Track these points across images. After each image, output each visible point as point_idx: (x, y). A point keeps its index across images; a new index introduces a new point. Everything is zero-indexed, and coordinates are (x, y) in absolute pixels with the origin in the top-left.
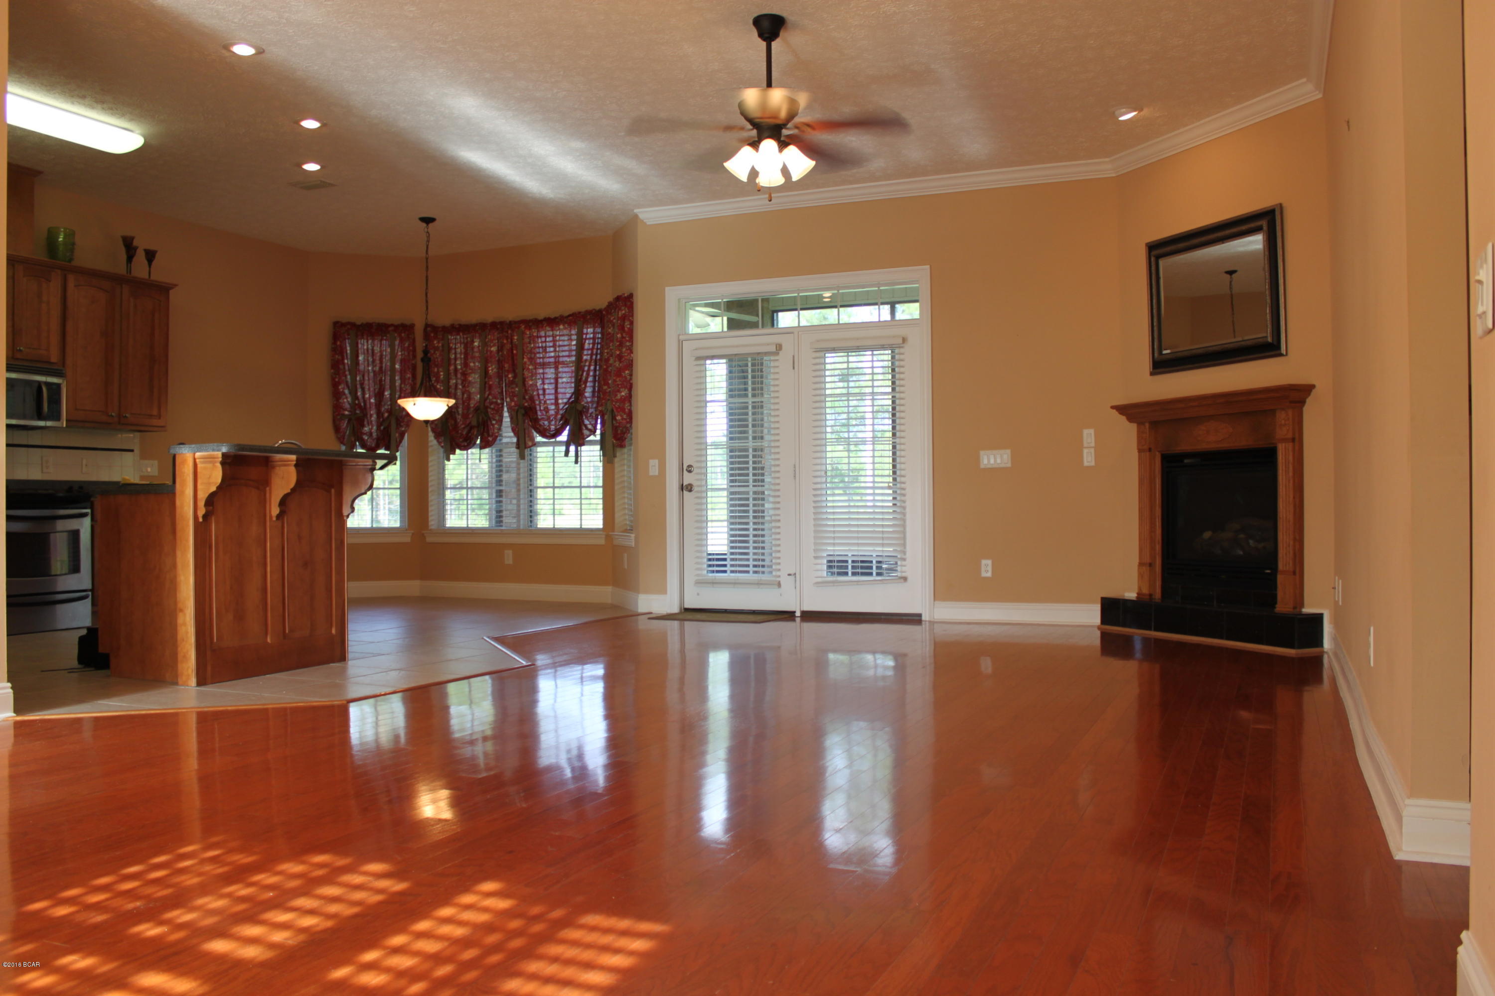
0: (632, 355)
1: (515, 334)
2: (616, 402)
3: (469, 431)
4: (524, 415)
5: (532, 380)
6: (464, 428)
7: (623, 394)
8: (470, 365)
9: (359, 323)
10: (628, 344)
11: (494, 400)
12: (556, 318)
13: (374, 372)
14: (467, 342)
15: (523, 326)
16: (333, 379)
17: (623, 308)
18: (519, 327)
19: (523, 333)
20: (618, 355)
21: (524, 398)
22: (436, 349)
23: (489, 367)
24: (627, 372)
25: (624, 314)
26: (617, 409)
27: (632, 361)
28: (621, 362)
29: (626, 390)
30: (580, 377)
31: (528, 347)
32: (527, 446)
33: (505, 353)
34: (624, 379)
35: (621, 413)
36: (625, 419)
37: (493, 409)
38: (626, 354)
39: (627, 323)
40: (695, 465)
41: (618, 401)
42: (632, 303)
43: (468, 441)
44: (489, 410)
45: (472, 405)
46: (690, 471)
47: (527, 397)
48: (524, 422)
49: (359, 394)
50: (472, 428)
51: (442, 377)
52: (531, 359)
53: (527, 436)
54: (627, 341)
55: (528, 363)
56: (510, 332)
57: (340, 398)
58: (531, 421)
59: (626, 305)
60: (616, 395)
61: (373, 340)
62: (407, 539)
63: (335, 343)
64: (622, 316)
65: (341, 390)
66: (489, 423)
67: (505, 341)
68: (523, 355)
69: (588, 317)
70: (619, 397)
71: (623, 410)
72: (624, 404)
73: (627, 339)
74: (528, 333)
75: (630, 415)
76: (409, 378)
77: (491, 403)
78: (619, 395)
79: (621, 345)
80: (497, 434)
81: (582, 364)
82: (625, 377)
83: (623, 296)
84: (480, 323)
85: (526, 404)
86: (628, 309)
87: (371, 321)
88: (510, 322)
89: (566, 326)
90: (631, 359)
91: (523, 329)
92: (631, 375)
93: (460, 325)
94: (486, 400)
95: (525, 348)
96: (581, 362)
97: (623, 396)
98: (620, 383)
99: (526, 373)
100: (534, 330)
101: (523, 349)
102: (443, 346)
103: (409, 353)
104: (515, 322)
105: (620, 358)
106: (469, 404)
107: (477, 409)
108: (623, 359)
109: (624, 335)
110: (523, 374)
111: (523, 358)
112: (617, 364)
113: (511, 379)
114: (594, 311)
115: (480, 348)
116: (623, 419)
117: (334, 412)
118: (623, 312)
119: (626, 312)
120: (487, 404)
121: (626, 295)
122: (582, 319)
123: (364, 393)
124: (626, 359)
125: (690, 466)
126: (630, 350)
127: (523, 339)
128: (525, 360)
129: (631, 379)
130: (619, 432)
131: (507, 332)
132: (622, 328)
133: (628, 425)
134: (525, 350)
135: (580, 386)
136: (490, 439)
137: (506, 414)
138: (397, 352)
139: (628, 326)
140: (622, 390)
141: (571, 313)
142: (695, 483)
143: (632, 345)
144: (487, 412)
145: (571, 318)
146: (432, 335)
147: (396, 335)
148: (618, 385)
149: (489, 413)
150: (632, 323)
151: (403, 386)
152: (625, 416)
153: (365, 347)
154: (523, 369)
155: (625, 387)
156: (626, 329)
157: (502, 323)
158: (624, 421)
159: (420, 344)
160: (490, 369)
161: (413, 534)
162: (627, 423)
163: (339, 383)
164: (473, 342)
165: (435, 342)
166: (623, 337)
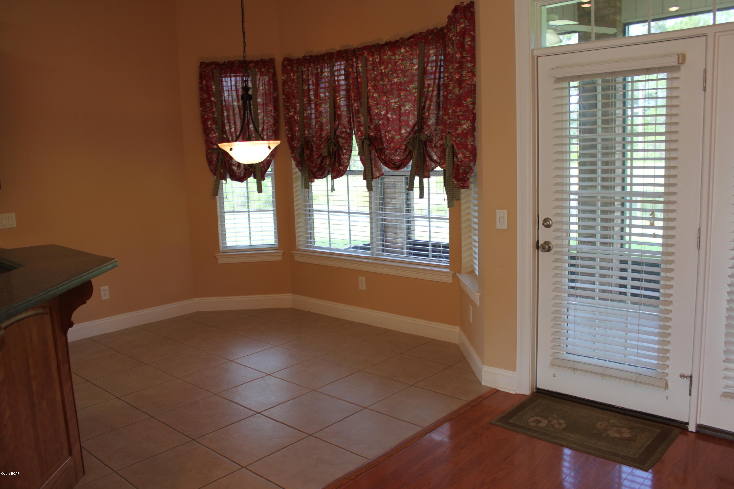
0: (475, 78)
1: (359, 62)
2: (456, 138)
3: (322, 162)
4: (369, 145)
5: (377, 109)
6: (317, 158)
7: (465, 127)
8: (320, 96)
9: (221, 61)
10: (469, 65)
11: (344, 130)
12: (397, 41)
13: (238, 106)
14: (317, 73)
15: (366, 53)
16: (203, 116)
17: (462, 20)
18: (362, 54)
19: (367, 60)
20: (458, 79)
21: (369, 128)
22: (292, 81)
23: (337, 97)
24: (469, 100)
25: (463, 28)
26: (457, 145)
27: (475, 85)
28: (461, 88)
29: (469, 122)
30: (423, 105)
31: (371, 74)
32: (375, 176)
33: (351, 81)
34: (465, 108)
35: (463, 150)
36: (468, 157)
37: (344, 138)
38: (467, 78)
39: (468, 40)
40: (554, 219)
41: (458, 135)
42: (473, 14)
43: (323, 171)
44: (340, 139)
45: (324, 135)
46: (548, 226)
47: (372, 127)
48: (370, 153)
49: (227, 128)
50: (324, 158)
51: (298, 108)
52: (375, 87)
53: (373, 166)
54: (468, 61)
55: (372, 91)
56: (354, 60)
57: (210, 133)
58: (377, 152)
59: (465, 17)
60: (457, 129)
61: (235, 76)
62: (279, 258)
63: (201, 83)
64: (461, 30)
65: (210, 126)
66: (341, 153)
67: (350, 70)
68: (367, 83)
69: (430, 38)
70: (459, 131)
71: (465, 146)
72: (466, 138)
73: (469, 59)
74: (371, 59)
75: (474, 152)
76: (271, 110)
77: (342, 132)
78: (460, 129)
79: (461, 66)
80: (347, 164)
81: (425, 90)
82: (467, 106)
83: (462, 6)
84: (328, 53)
85: (372, 134)
86: (468, 22)
87: (233, 60)
88: (355, 49)
89: (408, 49)
90: (474, 83)
91: (366, 56)
92: (474, 103)
93: (311, 56)
94: (336, 130)
95: (368, 75)
96: (424, 88)
97: (465, 129)
98: (461, 113)
99: (371, 101)
100: (376, 56)
101: (367, 77)
102: (298, 78)
103: (269, 87)
104: (359, 49)
105: (460, 82)
106: (321, 134)
107: (328, 139)
108: (464, 84)
109: (465, 54)
110: (368, 103)
111: (368, 86)
112: (456, 91)
113: (357, 108)
114: (435, 30)
115: (329, 78)
116: (465, 157)
117: (206, 147)
118: (463, 25)
119: (465, 26)
120: (338, 133)
121: (465, 4)
122: (423, 41)
123: (230, 128)
124: (467, 84)
125: (546, 220)
126: (473, 73)
127: (367, 66)
128: (369, 88)
129: (474, 108)
130: (461, 171)
131: (352, 60)
132: (462, 46)
133: (472, 164)
134: (369, 78)
135: (424, 114)
136: (341, 168)
137: (354, 143)
138: (259, 87)
139: (469, 43)
140: (463, 122)
141: (412, 34)
142: (553, 243)
143: (474, 66)
144: (338, 142)
145: (412, 39)
146: (289, 68)
147: (257, 70)
148: (458, 116)
149: (340, 143)
150: (473, 39)
151: (265, 118)
152: (467, 154)
153: (229, 84)
154: (368, 98)
155: (467, 119)
156: (467, 46)
157: (346, 51)
158: (467, 160)
159: (281, 77)
160: (338, 98)
161: (283, 253)
162: (471, 161)
163: (208, 119)
164: (322, 72)
165: (292, 75)
166: (463, 57)
